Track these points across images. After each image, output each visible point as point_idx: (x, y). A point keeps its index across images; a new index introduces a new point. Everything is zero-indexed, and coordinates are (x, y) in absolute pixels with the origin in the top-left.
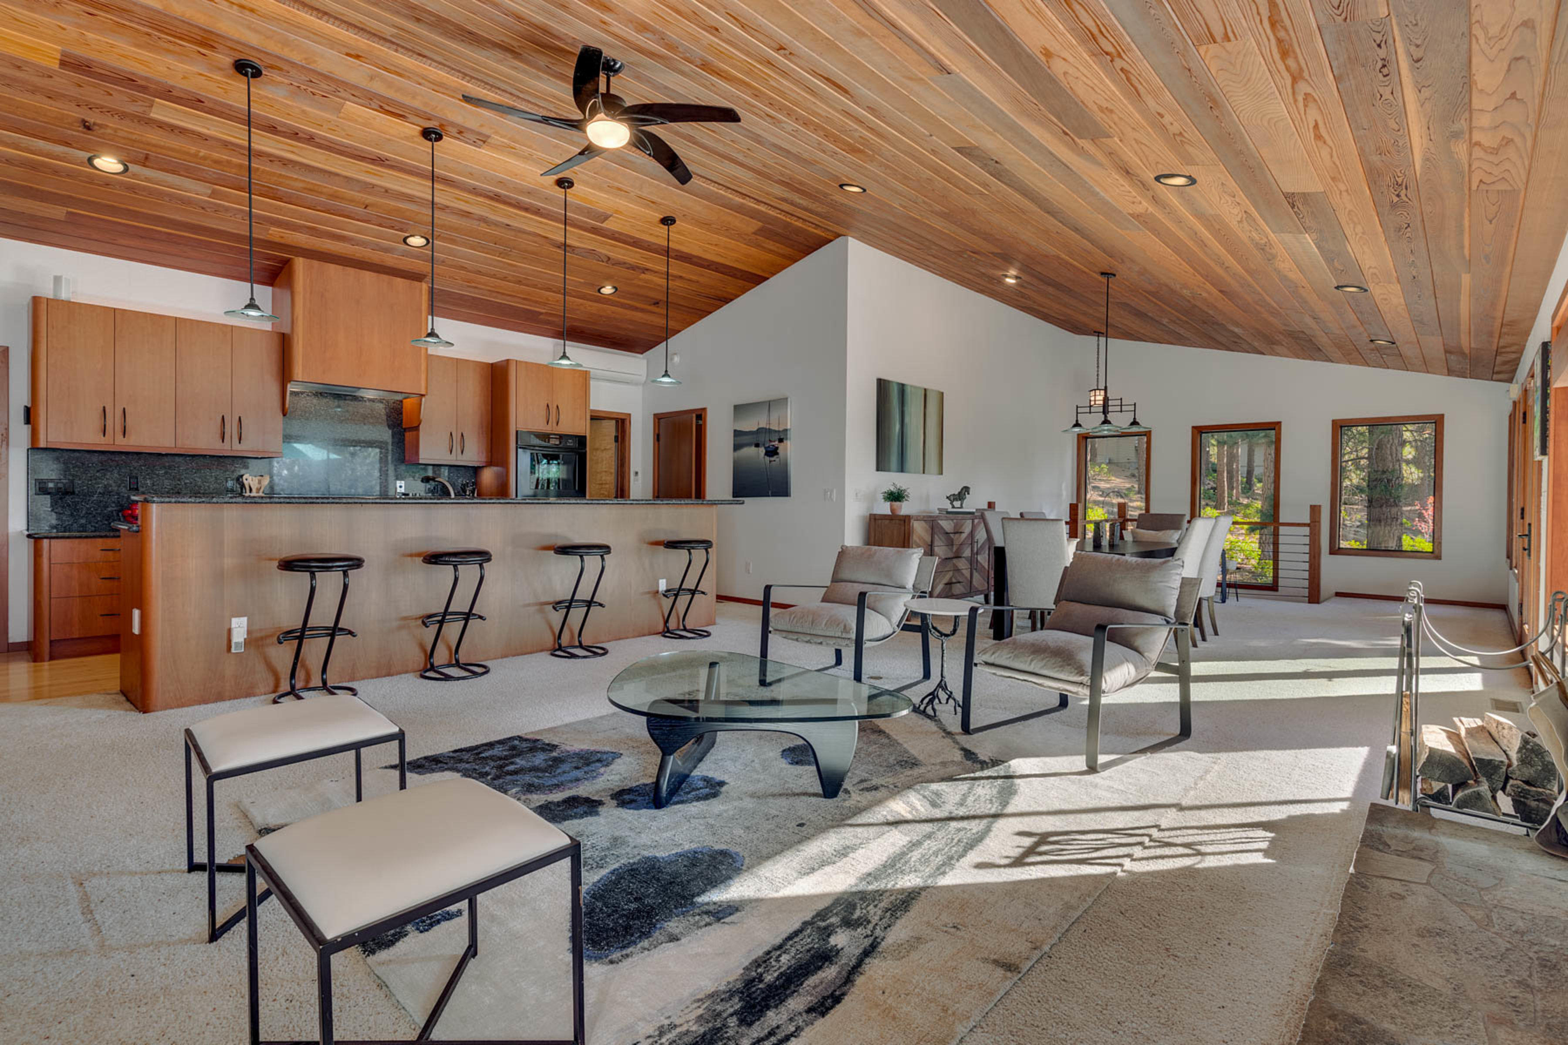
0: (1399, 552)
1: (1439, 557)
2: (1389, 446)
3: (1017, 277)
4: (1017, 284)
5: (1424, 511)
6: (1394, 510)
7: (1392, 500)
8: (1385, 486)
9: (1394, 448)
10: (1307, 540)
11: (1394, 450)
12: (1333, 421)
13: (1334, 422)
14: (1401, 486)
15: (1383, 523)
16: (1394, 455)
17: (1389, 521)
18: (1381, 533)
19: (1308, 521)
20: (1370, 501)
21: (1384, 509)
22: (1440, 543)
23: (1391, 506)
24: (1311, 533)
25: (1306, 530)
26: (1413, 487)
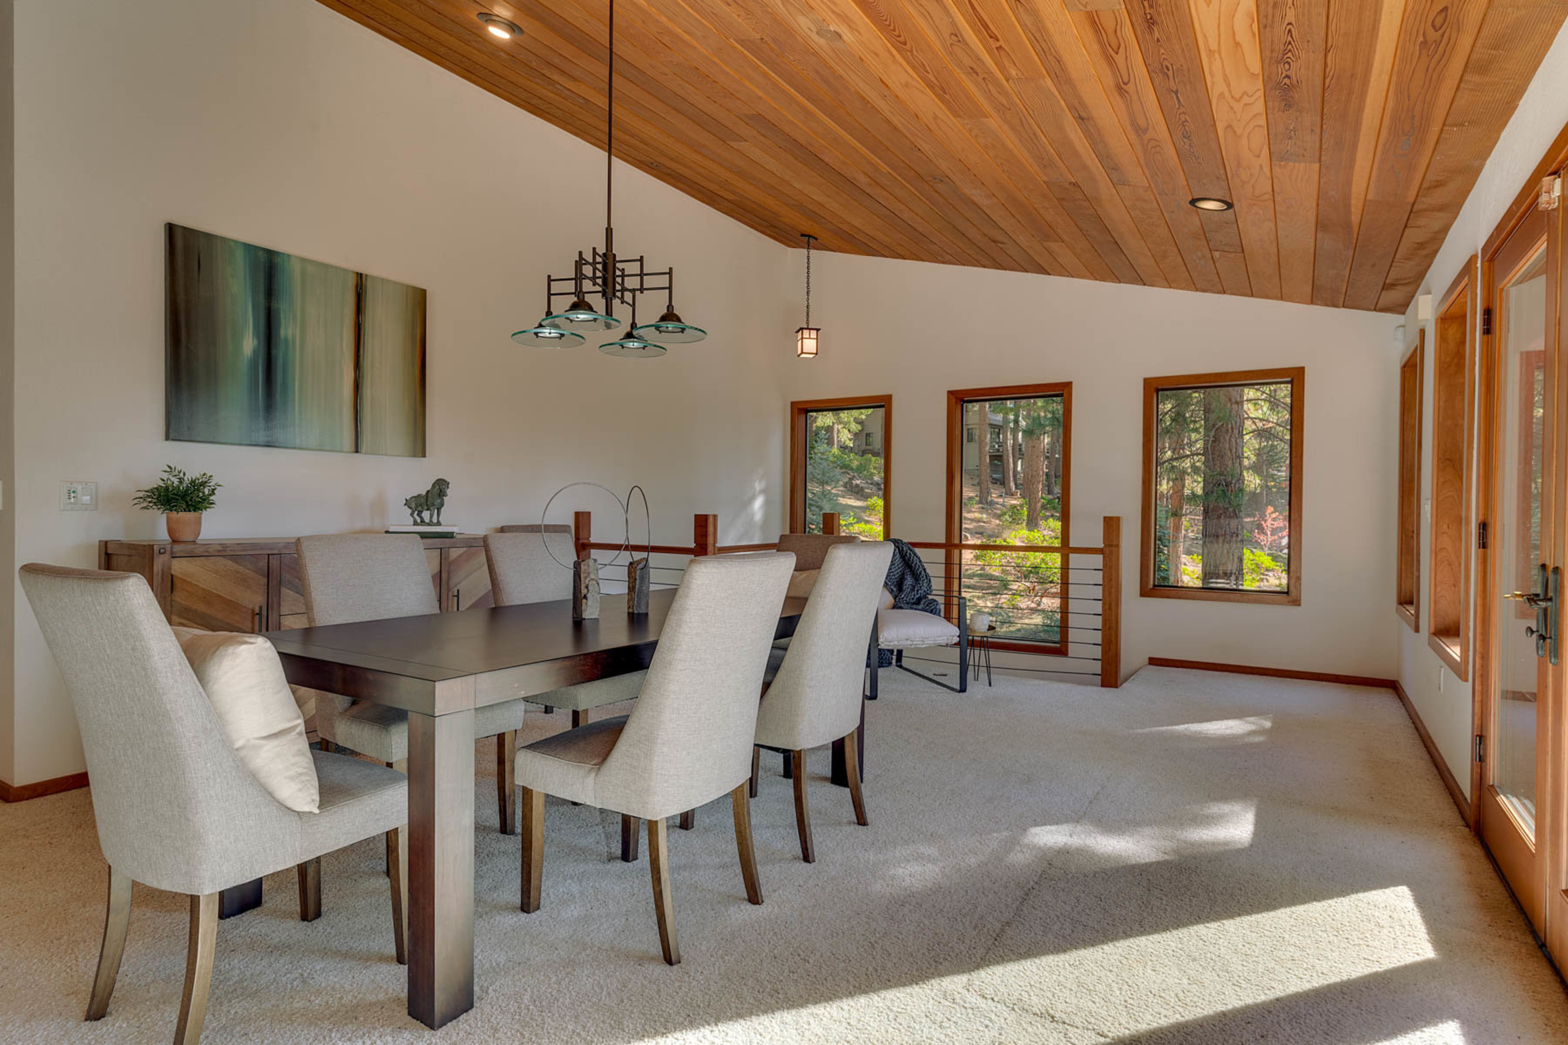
0: (1237, 594)
1: (1297, 602)
2: (1227, 438)
3: (512, 27)
4: (515, 43)
5: (1263, 523)
6: (1234, 523)
7: (1231, 509)
8: (1223, 491)
9: (1233, 440)
10: (1099, 577)
11: (1234, 444)
12: (1146, 380)
13: (1147, 382)
14: (1241, 490)
15: (1221, 539)
16: (1234, 450)
17: (1228, 537)
18: (1219, 553)
19: (1101, 545)
20: (1206, 512)
21: (1222, 521)
22: (1299, 579)
23: (1230, 517)
24: (1105, 565)
25: (1098, 560)
26: (1254, 494)
